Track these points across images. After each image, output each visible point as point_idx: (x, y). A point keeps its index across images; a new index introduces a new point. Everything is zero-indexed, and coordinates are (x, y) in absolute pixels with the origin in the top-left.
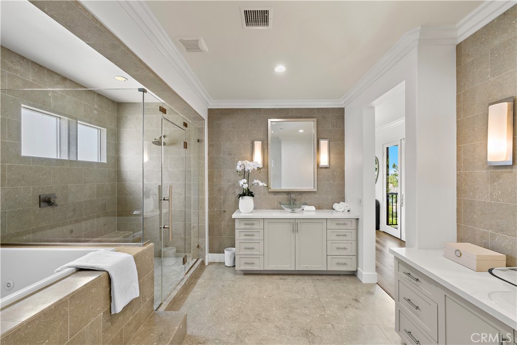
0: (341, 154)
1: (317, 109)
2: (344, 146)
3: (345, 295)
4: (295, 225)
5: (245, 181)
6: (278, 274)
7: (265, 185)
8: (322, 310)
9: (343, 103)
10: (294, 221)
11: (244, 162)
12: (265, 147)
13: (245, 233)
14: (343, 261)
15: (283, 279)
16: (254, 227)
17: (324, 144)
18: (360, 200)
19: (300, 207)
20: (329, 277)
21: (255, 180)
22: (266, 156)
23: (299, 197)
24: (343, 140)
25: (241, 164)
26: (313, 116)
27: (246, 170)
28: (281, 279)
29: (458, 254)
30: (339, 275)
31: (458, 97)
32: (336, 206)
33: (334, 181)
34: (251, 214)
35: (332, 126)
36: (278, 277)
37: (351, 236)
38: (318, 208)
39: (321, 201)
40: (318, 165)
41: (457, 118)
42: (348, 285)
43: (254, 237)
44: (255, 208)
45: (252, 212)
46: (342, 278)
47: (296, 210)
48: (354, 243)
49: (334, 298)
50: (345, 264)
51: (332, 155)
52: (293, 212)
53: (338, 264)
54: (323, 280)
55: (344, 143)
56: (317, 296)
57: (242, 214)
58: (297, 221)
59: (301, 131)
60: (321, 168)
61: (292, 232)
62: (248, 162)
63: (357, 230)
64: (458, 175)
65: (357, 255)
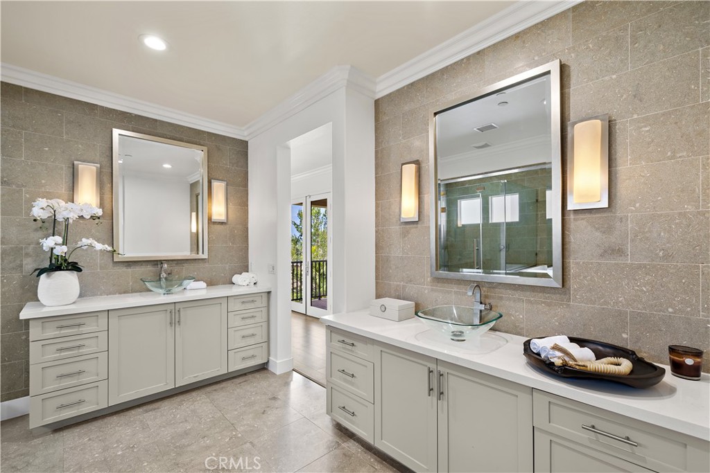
0: (244, 204)
1: (208, 132)
2: (247, 194)
3: (258, 398)
4: (175, 313)
5: (59, 239)
6: (139, 406)
7: (110, 249)
8: (232, 430)
9: (246, 133)
10: (172, 307)
11: (53, 202)
12: (106, 179)
13: (59, 346)
14: (250, 353)
15: (151, 410)
16: (83, 329)
17: (219, 188)
18: (273, 267)
19: (181, 285)
20: (230, 381)
21: (84, 240)
22: (107, 196)
23: (176, 269)
24: (246, 185)
25: (44, 205)
26: (202, 142)
27: (60, 218)
28: (147, 412)
29: (383, 309)
30: (245, 374)
31: (376, 152)
32: (236, 279)
33: (233, 244)
34: (73, 307)
35: (230, 163)
36: (140, 410)
37: (261, 317)
38: (211, 283)
39: (214, 273)
40: (210, 219)
41: (376, 174)
42: (259, 383)
43: (82, 351)
44: (81, 296)
45: (74, 303)
46: (250, 377)
47: (176, 289)
48: (265, 325)
49: (245, 406)
50: (253, 356)
51: (230, 205)
52: (169, 292)
53: (244, 359)
54: (223, 388)
55: (247, 190)
56: (219, 414)
57: (45, 310)
58: (178, 306)
59: (167, 166)
60: (215, 223)
61: (169, 326)
62: (63, 203)
63: (268, 306)
64: (376, 232)
65: (268, 342)
